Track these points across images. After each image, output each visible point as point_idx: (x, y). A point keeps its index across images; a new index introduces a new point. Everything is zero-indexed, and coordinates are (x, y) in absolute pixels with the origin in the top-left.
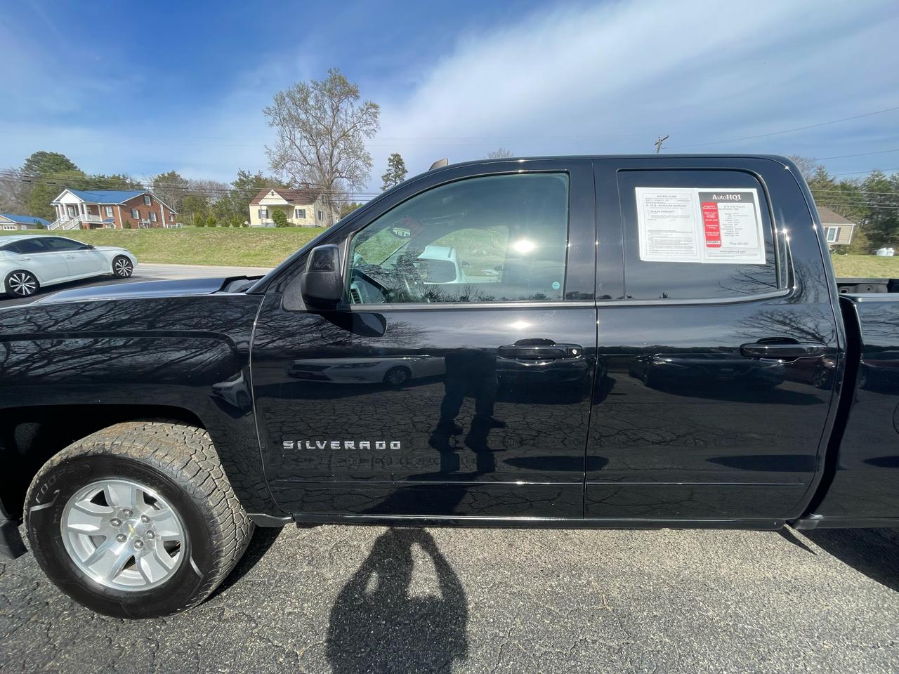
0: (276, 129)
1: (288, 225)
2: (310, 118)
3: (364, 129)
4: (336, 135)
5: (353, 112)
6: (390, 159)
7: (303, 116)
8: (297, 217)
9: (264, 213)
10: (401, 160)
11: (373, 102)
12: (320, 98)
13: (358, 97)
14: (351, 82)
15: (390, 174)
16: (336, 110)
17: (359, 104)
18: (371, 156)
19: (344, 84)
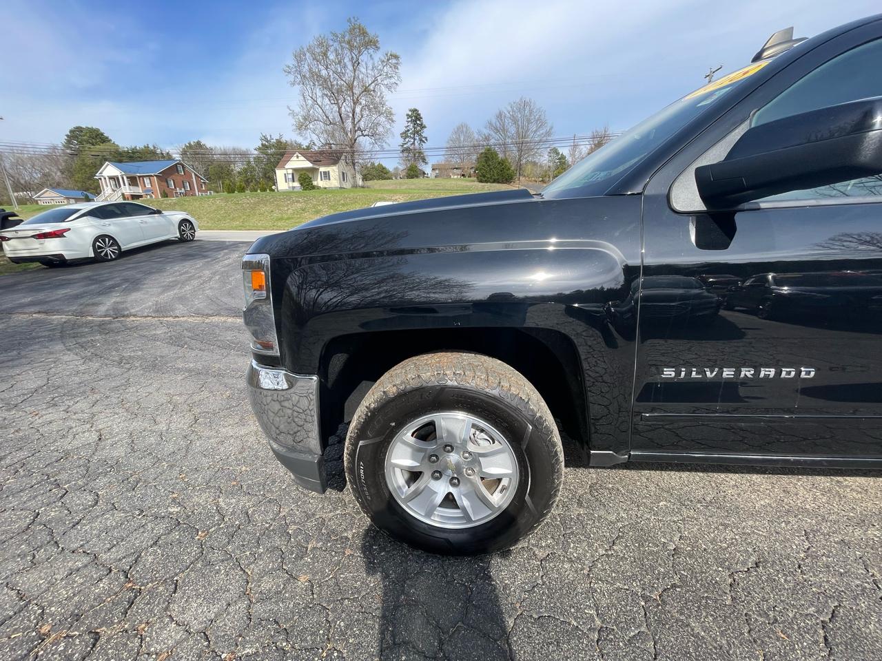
0: (298, 88)
1: (314, 187)
2: (331, 73)
3: (385, 82)
4: (357, 91)
5: (374, 64)
6: (407, 115)
7: (324, 73)
8: (322, 180)
9: (290, 176)
10: (419, 115)
11: (394, 52)
12: (340, 52)
13: (378, 48)
14: (371, 32)
15: (408, 130)
16: (356, 64)
17: (379, 56)
18: (393, 111)
19: (364, 33)
